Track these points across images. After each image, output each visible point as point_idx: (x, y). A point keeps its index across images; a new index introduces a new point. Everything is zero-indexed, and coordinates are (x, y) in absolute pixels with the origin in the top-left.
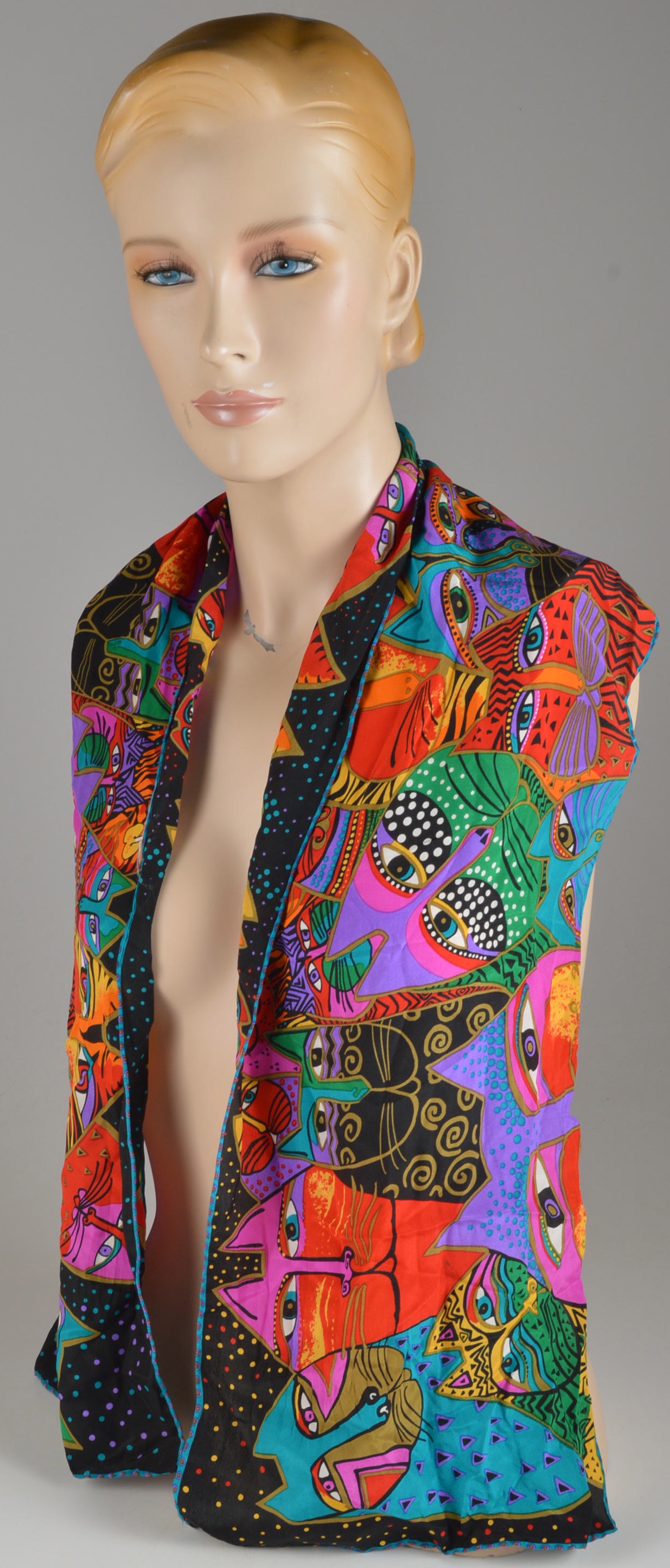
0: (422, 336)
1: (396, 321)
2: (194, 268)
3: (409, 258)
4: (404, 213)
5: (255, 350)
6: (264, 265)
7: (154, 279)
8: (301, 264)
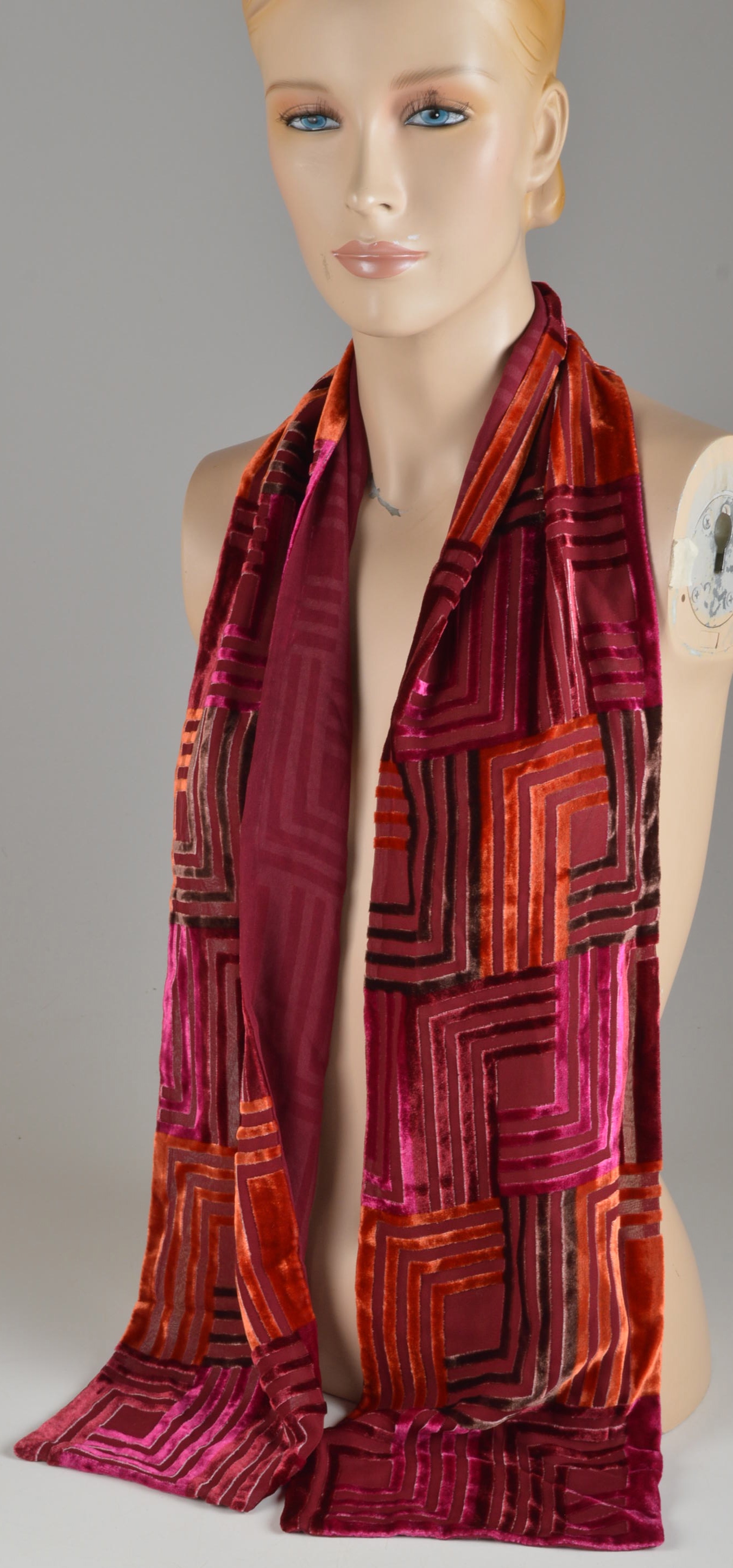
0: (563, 196)
1: (540, 179)
2: (341, 114)
3: (556, 114)
4: (553, 68)
5: (401, 201)
6: (415, 113)
7: (298, 123)
8: (452, 115)
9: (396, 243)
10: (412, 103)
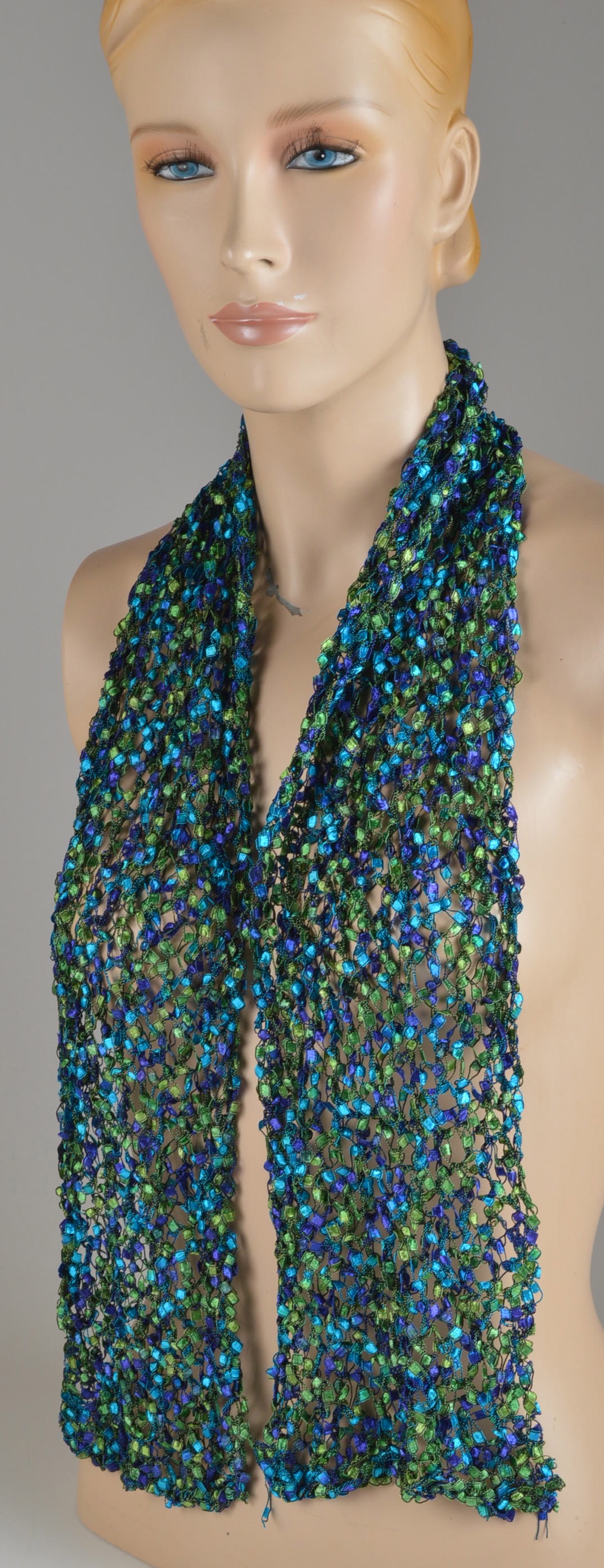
0: (477, 248)
1: (449, 229)
2: (215, 159)
3: (465, 156)
4: (460, 103)
5: (285, 256)
6: (297, 155)
7: (166, 172)
8: (340, 155)
9: (280, 304)
10: (293, 144)
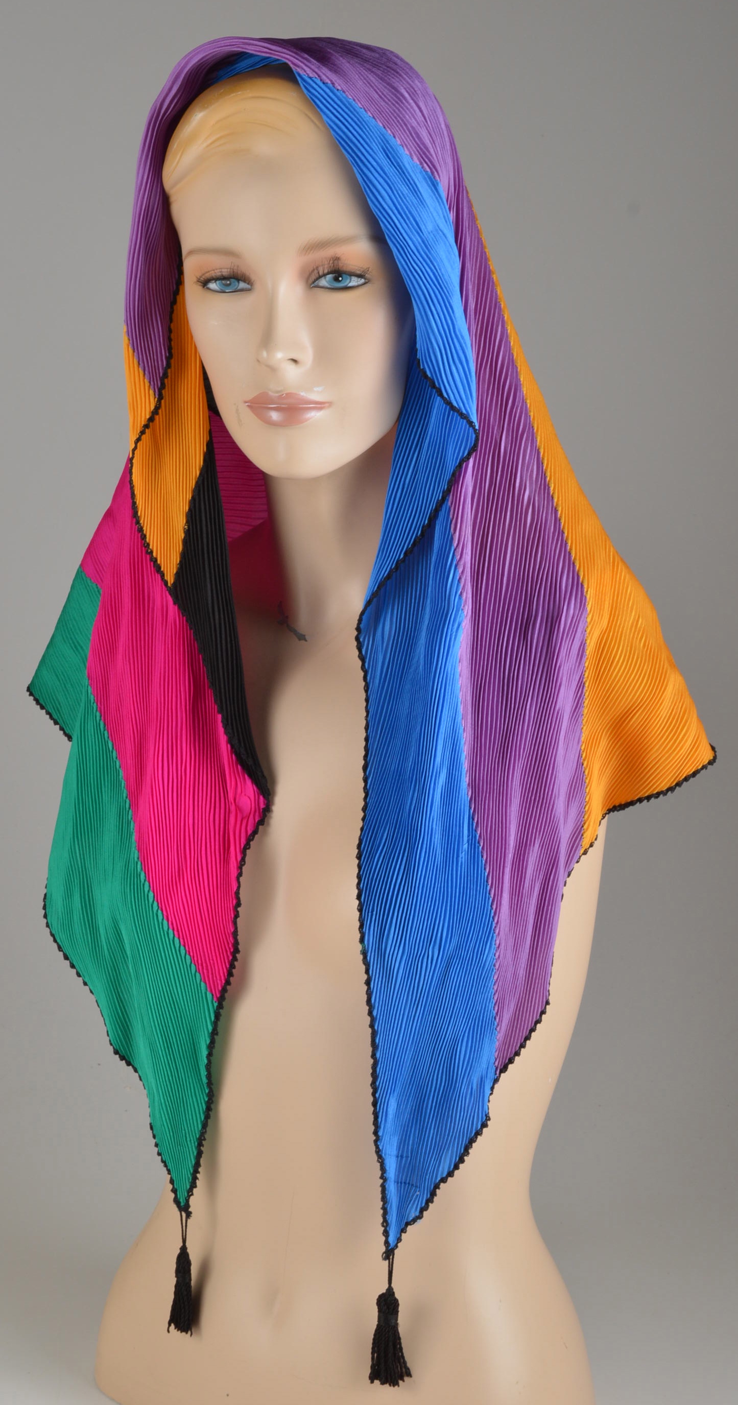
2: (253, 278)
9: (302, 394)
